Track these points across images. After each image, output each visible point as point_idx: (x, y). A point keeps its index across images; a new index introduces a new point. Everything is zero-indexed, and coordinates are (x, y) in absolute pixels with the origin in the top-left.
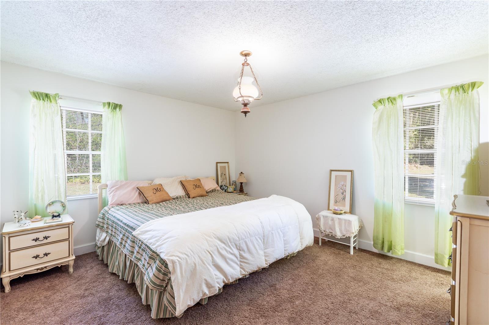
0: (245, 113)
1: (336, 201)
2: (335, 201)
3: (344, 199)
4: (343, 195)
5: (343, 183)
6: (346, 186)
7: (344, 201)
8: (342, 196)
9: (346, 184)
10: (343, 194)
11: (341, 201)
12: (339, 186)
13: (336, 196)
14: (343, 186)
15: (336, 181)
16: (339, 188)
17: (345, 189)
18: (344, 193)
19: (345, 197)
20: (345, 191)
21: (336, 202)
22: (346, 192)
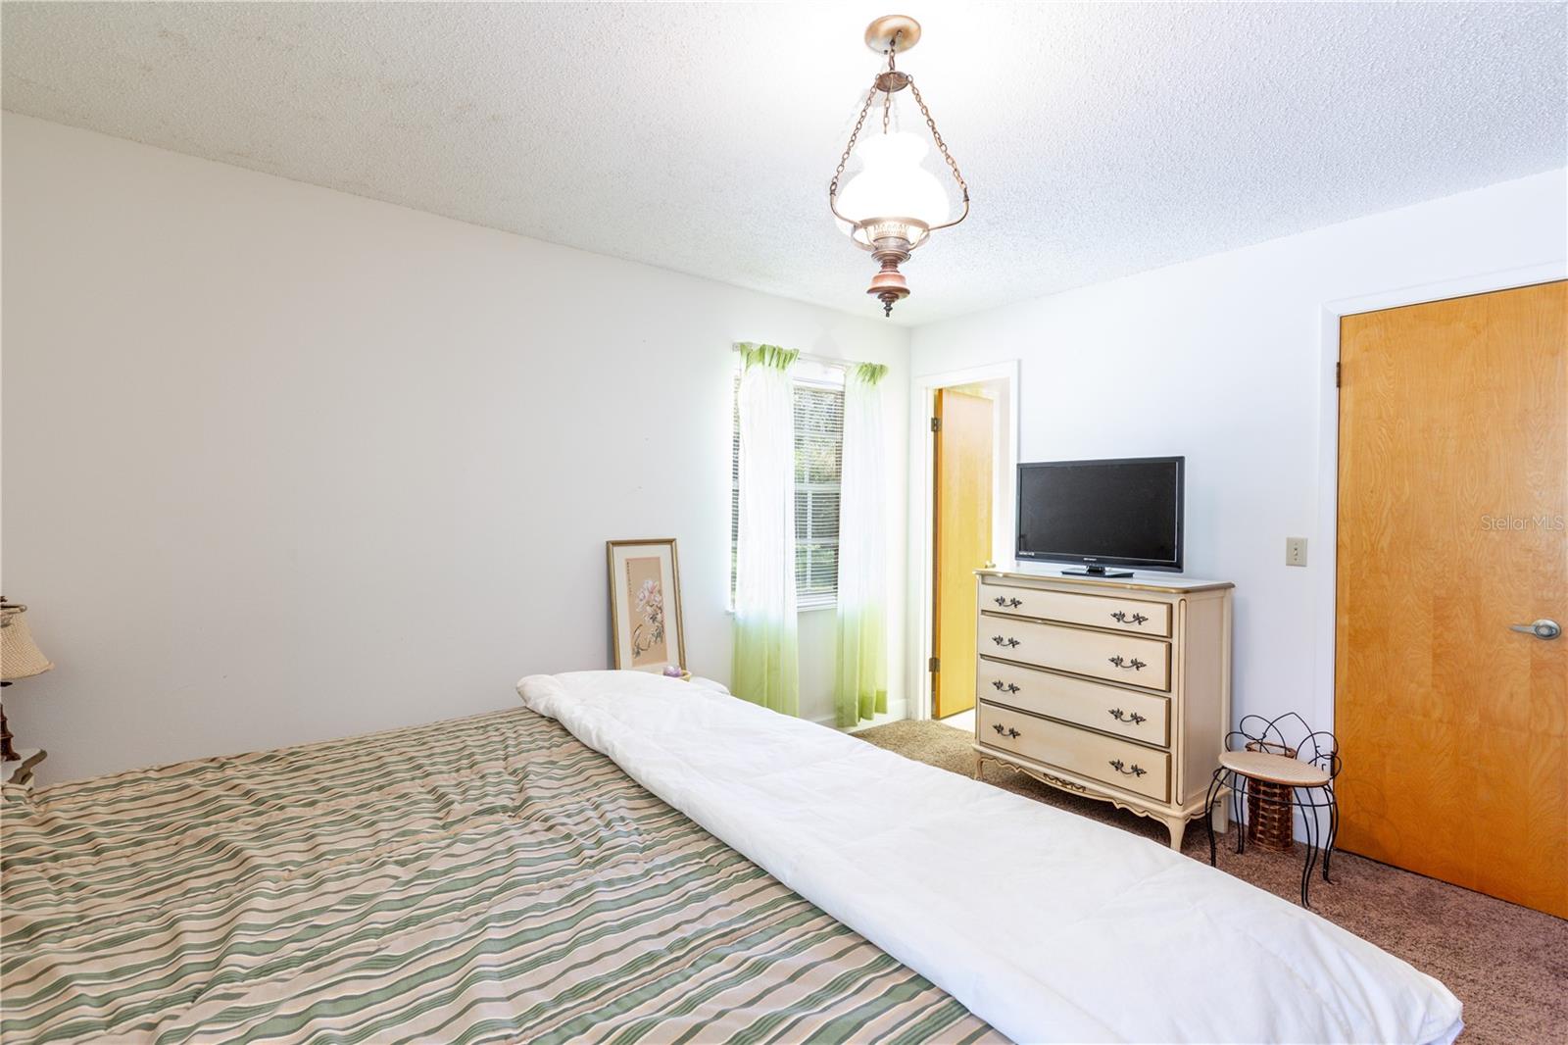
0: (890, 295)
1: (638, 648)
2: (633, 650)
3: (660, 634)
4: (657, 624)
5: (649, 584)
6: (660, 592)
7: (662, 641)
8: (653, 628)
9: (660, 585)
10: (654, 618)
11: (652, 644)
12: (641, 596)
13: (637, 628)
14: (652, 593)
15: (629, 580)
16: (641, 600)
17: (661, 601)
18: (659, 616)
19: (663, 627)
20: (660, 608)
21: (638, 653)
22: (665, 611)
